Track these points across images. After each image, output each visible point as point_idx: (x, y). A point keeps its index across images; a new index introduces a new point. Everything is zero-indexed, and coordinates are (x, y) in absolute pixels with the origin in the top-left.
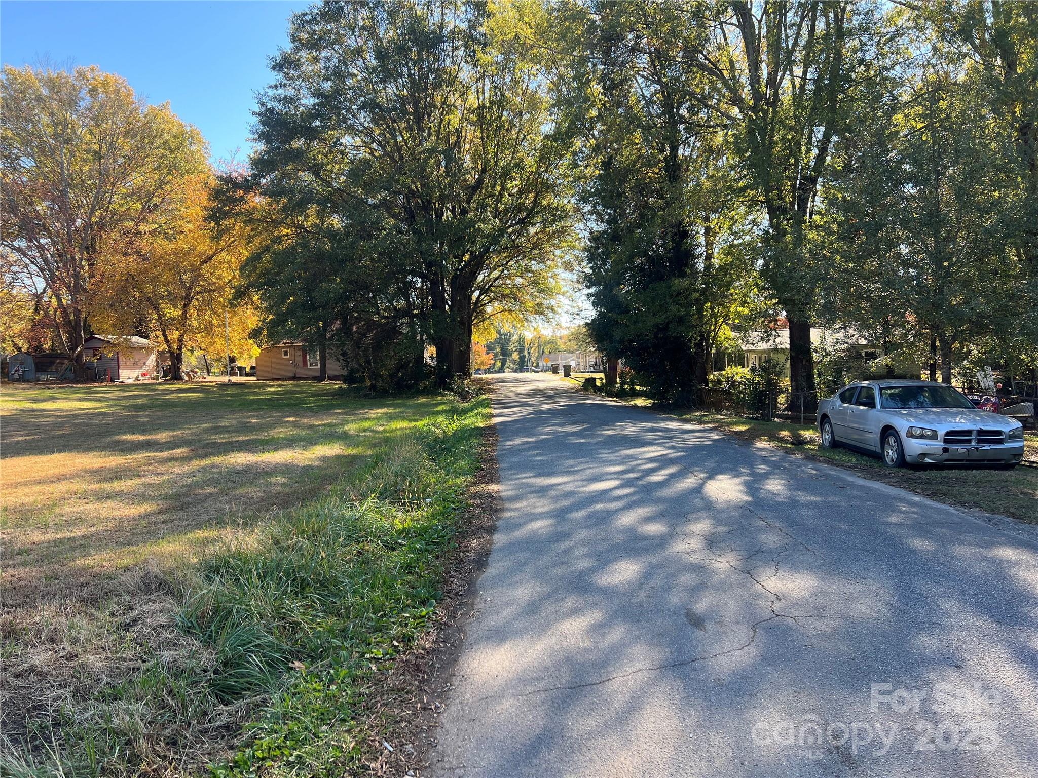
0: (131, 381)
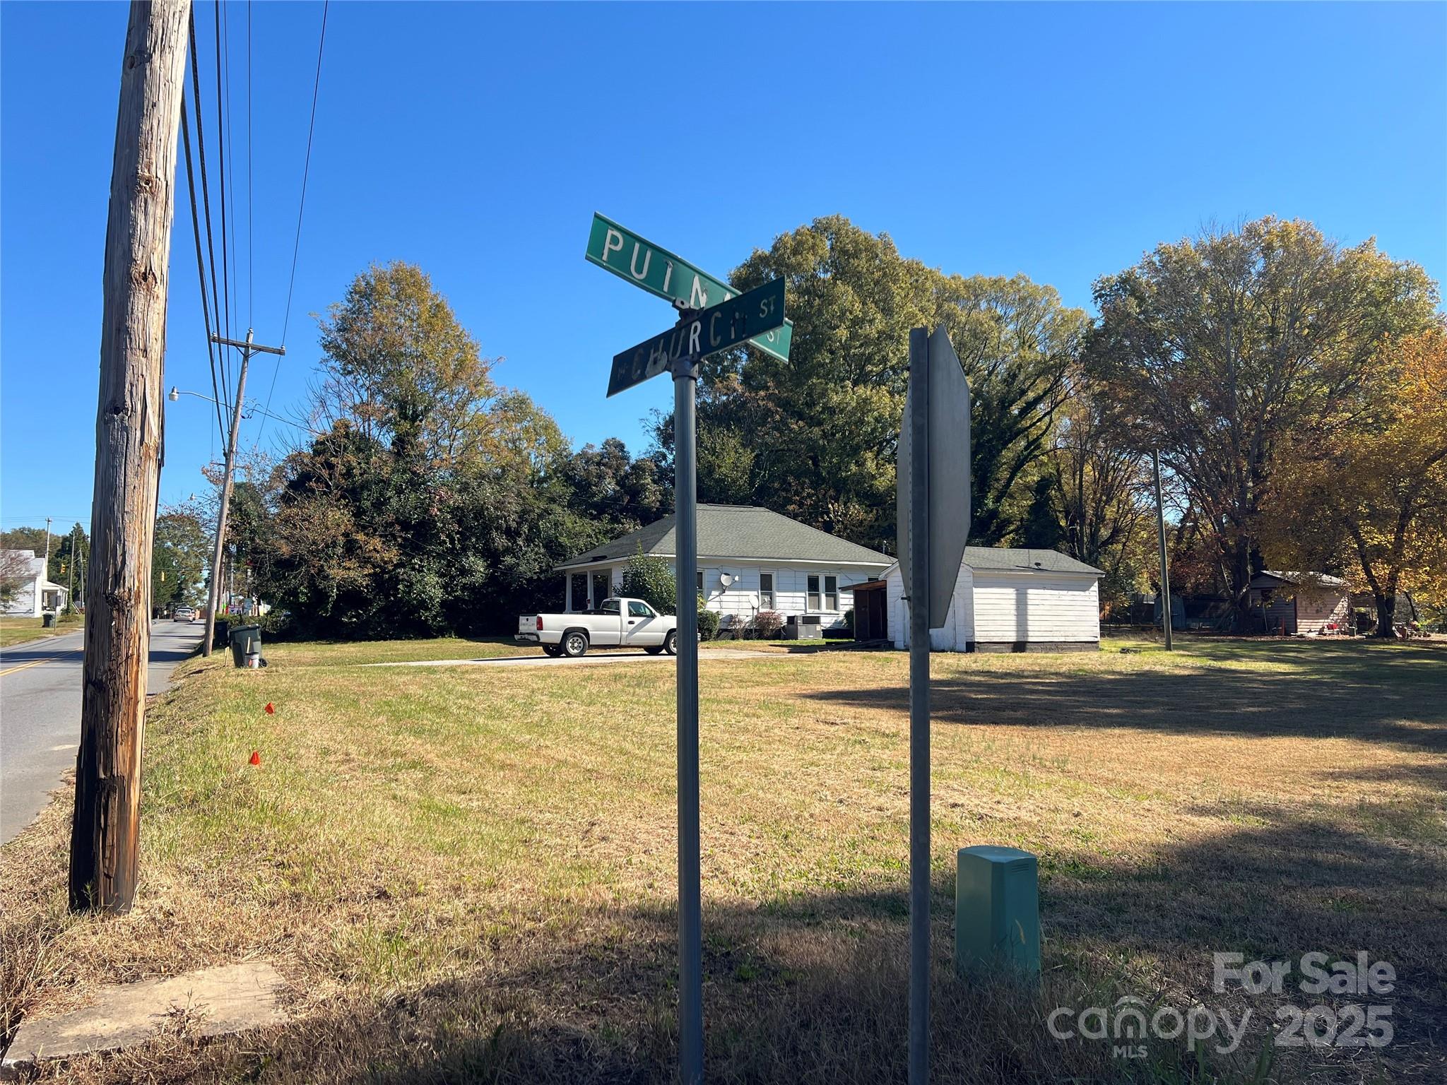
0: (1313, 635)
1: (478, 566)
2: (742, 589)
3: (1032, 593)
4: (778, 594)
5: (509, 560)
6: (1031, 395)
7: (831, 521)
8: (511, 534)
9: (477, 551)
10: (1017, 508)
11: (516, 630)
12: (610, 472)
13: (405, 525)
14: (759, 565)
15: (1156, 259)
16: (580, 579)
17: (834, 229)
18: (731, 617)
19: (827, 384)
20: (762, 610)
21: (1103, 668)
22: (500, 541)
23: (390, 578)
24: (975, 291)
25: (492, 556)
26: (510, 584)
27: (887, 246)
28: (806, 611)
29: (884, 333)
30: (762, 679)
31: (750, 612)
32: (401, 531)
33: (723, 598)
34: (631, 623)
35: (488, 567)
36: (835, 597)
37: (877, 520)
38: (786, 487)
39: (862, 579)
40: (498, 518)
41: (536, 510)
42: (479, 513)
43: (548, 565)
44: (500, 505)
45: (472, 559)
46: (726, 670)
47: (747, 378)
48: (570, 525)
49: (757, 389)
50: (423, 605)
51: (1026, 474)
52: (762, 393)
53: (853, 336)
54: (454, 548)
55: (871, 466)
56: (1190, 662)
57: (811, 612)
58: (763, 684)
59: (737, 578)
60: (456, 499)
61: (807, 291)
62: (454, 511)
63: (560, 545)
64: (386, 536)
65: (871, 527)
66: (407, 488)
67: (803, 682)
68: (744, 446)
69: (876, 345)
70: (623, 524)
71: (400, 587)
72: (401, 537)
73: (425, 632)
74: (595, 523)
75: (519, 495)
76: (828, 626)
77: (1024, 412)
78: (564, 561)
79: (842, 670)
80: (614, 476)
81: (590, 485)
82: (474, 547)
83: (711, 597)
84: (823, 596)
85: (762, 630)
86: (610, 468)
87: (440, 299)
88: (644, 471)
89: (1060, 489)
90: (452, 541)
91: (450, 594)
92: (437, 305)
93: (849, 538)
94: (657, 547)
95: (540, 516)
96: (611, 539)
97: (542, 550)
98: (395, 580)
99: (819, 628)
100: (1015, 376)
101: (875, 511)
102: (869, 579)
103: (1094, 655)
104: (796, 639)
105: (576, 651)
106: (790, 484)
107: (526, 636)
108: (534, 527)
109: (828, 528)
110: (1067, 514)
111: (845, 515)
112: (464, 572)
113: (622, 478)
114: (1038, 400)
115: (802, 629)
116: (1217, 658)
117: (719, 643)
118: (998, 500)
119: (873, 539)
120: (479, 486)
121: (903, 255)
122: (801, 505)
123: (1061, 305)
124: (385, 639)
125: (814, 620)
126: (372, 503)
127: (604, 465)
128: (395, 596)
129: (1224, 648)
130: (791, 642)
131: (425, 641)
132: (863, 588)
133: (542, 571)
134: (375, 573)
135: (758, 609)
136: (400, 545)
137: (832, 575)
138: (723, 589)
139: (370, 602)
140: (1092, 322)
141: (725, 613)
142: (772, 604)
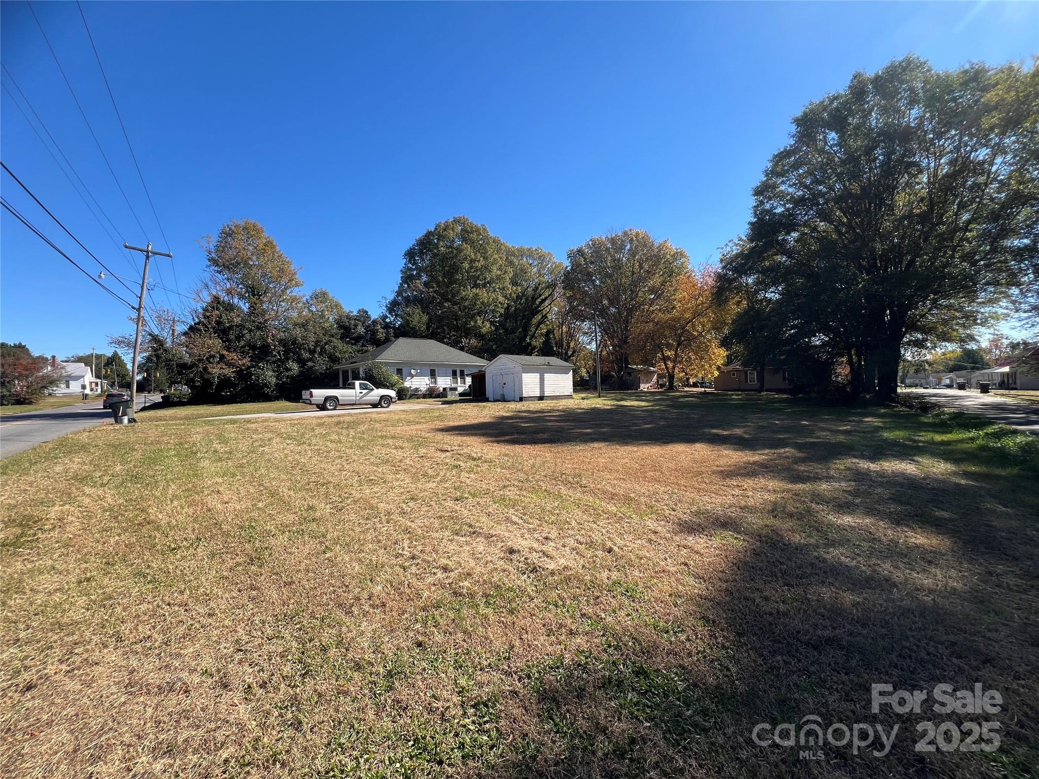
0: (646, 390)
1: (295, 367)
2: (421, 376)
3: (546, 375)
4: (438, 378)
5: (310, 364)
6: (543, 297)
7: (463, 346)
8: (312, 352)
9: (293, 360)
10: (538, 342)
11: (301, 397)
12: (361, 324)
13: (253, 347)
14: (430, 365)
15: (590, 243)
16: (345, 373)
17: (462, 222)
18: (417, 389)
19: (460, 287)
20: (431, 385)
21: (576, 407)
22: (305, 355)
23: (247, 373)
24: (521, 253)
25: (301, 362)
27: (485, 229)
28: (451, 385)
29: (484, 266)
30: (420, 420)
31: (425, 386)
32: (251, 350)
33: (413, 380)
34: (361, 393)
35: (300, 367)
36: (464, 379)
37: (482, 346)
38: (443, 331)
39: (475, 371)
40: (304, 344)
41: (324, 341)
42: (294, 342)
43: (330, 366)
44: (305, 338)
45: (291, 363)
48: (341, 348)
50: (265, 385)
51: (541, 329)
52: (431, 290)
54: (281, 358)
55: (479, 322)
56: (609, 402)
57: (453, 386)
59: (419, 371)
60: (282, 335)
61: (450, 247)
62: (280, 341)
63: (336, 357)
65: (480, 349)
66: (254, 329)
68: (423, 312)
69: (481, 271)
70: (367, 347)
71: (253, 377)
72: (251, 353)
73: (267, 398)
74: (354, 346)
76: (461, 391)
77: (541, 303)
78: (338, 364)
80: (363, 325)
81: (351, 329)
82: (292, 358)
83: (407, 380)
84: (459, 378)
85: (431, 394)
86: (361, 322)
87: (270, 238)
88: (377, 324)
89: (554, 334)
90: (280, 355)
91: (280, 380)
92: (268, 241)
93: (471, 353)
94: (380, 357)
95: (326, 344)
96: (361, 354)
97: (327, 359)
98: (250, 374)
99: (457, 393)
100: (537, 288)
101: (482, 342)
102: (478, 371)
103: (571, 401)
104: (446, 398)
105: (332, 407)
106: (445, 330)
107: (306, 400)
108: (323, 348)
109: (462, 349)
110: (556, 344)
111: (469, 344)
112: (287, 370)
113: (367, 326)
114: (546, 298)
115: (449, 393)
116: (618, 400)
117: (410, 400)
118: (531, 339)
120: (294, 329)
121: (492, 234)
122: (449, 339)
123: (555, 260)
124: (246, 402)
125: (455, 389)
126: (235, 337)
127: (358, 320)
128: (250, 382)
129: (619, 396)
130: (444, 399)
131: (268, 402)
132: (476, 375)
133: (327, 369)
134: (237, 371)
135: (429, 385)
136: (251, 357)
137: (463, 369)
138: (412, 376)
139: (237, 385)
140: (567, 267)
141: (414, 387)
142: (435, 382)
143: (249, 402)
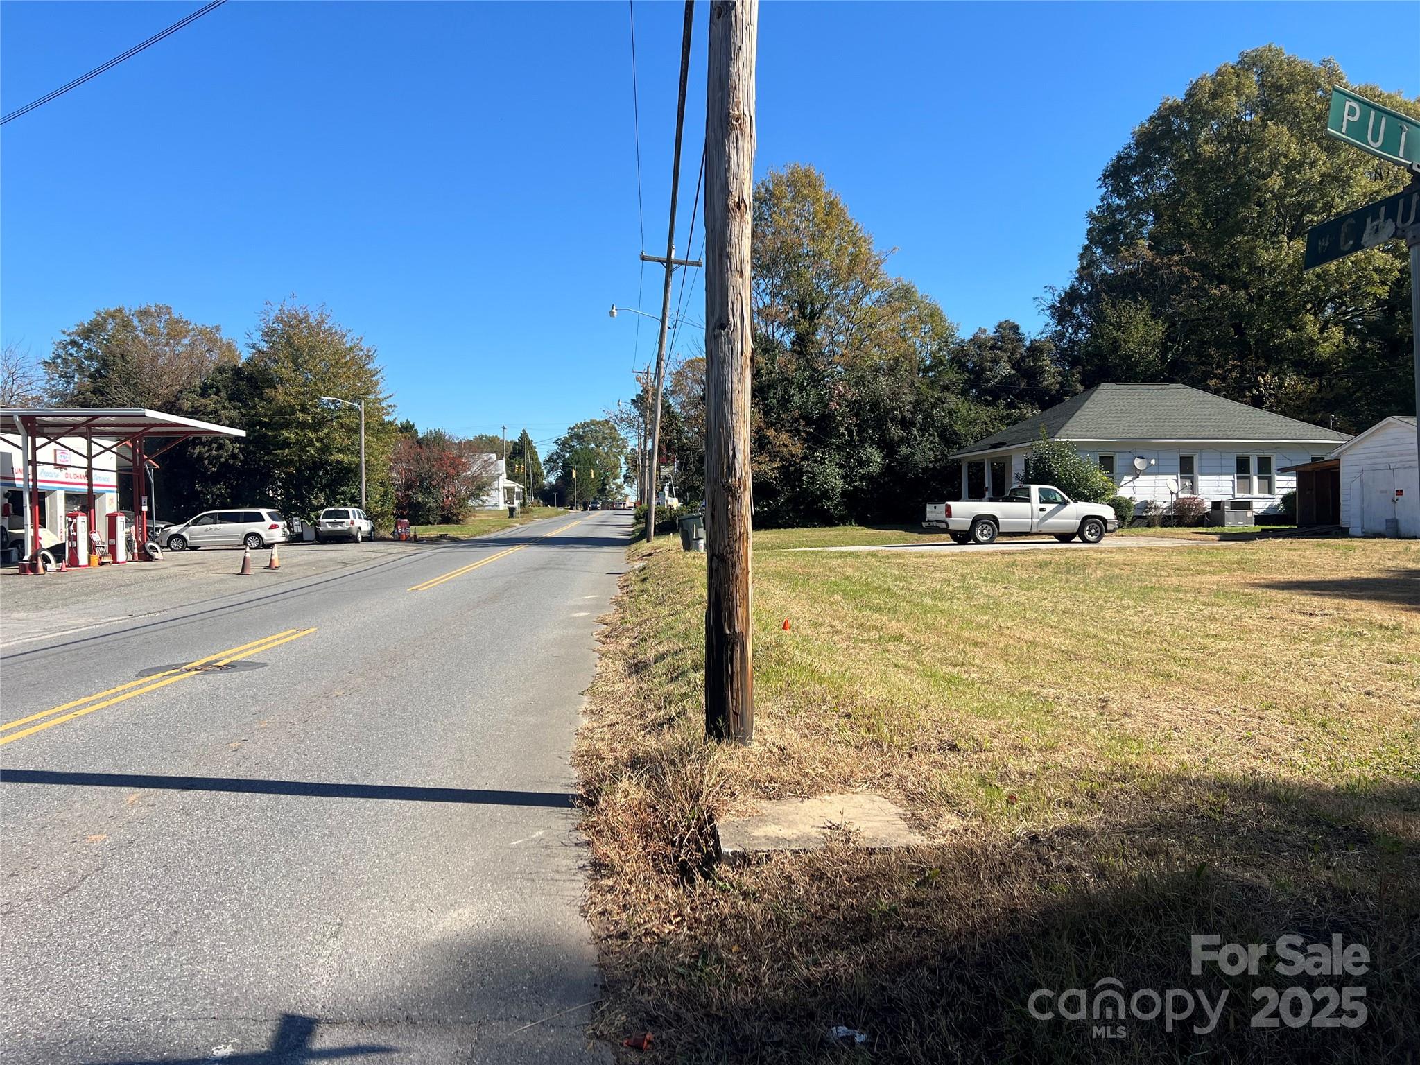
1: (876, 457)
2: (1158, 474)
4: (1200, 477)
5: (904, 450)
7: (1261, 395)
8: (906, 424)
9: (873, 442)
11: (924, 519)
12: (1005, 356)
13: (809, 420)
14: (1179, 447)
16: (977, 467)
17: (1263, 62)
18: (1146, 503)
19: (1254, 241)
20: (1181, 495)
22: (896, 432)
23: (796, 470)
25: (888, 447)
26: (906, 474)
27: (1331, 72)
28: (1233, 495)
29: (1329, 175)
30: (1202, 567)
31: (1168, 498)
32: (806, 425)
33: (1137, 483)
34: (1042, 510)
35: (884, 458)
36: (1270, 479)
37: (1319, 391)
38: (1204, 359)
39: (1305, 459)
40: (893, 409)
41: (930, 400)
42: (875, 405)
43: (943, 454)
44: (895, 396)
45: (869, 450)
46: (1157, 558)
47: (1155, 242)
48: (964, 412)
49: (1169, 254)
50: (825, 495)
52: (1176, 258)
53: (1289, 183)
54: (852, 440)
55: (1312, 329)
57: (1240, 496)
58: (1204, 573)
59: (1153, 462)
60: (854, 393)
61: (1229, 138)
62: (852, 404)
63: (955, 433)
64: (791, 431)
65: (1312, 400)
66: (808, 384)
67: (1251, 571)
68: (1154, 317)
69: (1319, 190)
70: (1020, 409)
71: (804, 478)
72: (804, 431)
73: (826, 520)
74: (991, 409)
75: (912, 385)
76: (1261, 511)
78: (959, 449)
79: (1296, 559)
80: (1010, 361)
81: (983, 370)
82: (871, 438)
83: (1123, 483)
84: (1255, 479)
85: (1182, 516)
86: (1005, 351)
87: (833, 196)
88: (1042, 352)
90: (851, 434)
91: (849, 484)
92: (831, 203)
93: (1283, 413)
94: (1062, 431)
95: (934, 406)
96: (1008, 425)
97: (937, 439)
98: (800, 472)
99: (1250, 514)
101: (1317, 382)
102: (1313, 459)
104: (1223, 526)
105: (985, 538)
106: (1210, 356)
107: (935, 524)
108: (928, 416)
109: (1257, 402)
111: (1280, 387)
112: (862, 463)
113: (1018, 361)
115: (1229, 514)
117: (1134, 530)
119: (1315, 413)
120: (875, 378)
122: (1224, 379)
124: (793, 527)
125: (1246, 505)
126: (778, 402)
127: (999, 349)
128: (800, 487)
130: (1218, 529)
131: (828, 528)
132: (1309, 469)
133: (937, 460)
134: (783, 466)
135: (1177, 494)
136: (804, 439)
137: (1267, 455)
138: (1136, 474)
141: (1139, 499)
142: (1193, 488)
143: (798, 526)
